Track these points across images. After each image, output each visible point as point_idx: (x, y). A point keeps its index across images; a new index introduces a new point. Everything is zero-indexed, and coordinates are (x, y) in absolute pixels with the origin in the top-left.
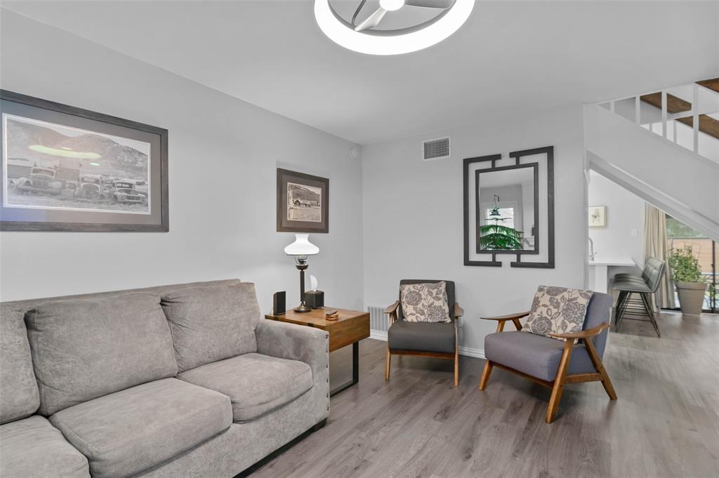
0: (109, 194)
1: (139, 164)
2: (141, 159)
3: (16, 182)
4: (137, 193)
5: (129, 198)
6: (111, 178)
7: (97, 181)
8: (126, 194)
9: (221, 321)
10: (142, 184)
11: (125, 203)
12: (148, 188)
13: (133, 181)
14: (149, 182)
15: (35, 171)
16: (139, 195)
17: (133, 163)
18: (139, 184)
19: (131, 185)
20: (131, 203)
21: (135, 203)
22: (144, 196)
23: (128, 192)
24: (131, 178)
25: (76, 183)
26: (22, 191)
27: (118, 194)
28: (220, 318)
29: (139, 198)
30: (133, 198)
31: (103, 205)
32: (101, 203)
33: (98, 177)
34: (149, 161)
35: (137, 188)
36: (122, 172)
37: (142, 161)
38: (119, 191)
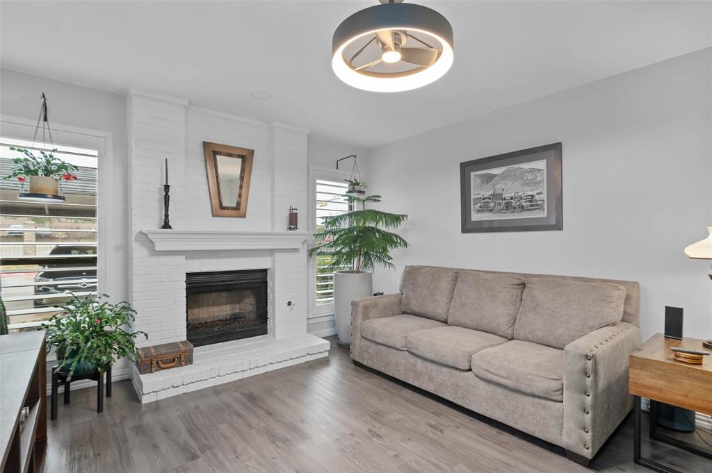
0: (519, 206)
1: (539, 179)
2: (539, 174)
3: (476, 206)
4: (537, 201)
5: (531, 206)
6: (520, 194)
7: (512, 198)
8: (529, 203)
9: (552, 311)
10: (541, 193)
11: (528, 210)
12: (544, 196)
13: (533, 193)
14: (545, 192)
15: (484, 199)
16: (539, 202)
17: (534, 179)
18: (538, 194)
19: (532, 196)
20: (533, 210)
21: (536, 209)
22: (542, 202)
23: (531, 201)
24: (532, 191)
25: (501, 201)
26: (479, 211)
27: (524, 204)
28: (553, 309)
29: (538, 205)
30: (534, 206)
31: (516, 214)
32: (514, 212)
33: (512, 195)
34: (545, 175)
35: (537, 197)
36: (527, 188)
37: (541, 176)
38: (525, 202)
